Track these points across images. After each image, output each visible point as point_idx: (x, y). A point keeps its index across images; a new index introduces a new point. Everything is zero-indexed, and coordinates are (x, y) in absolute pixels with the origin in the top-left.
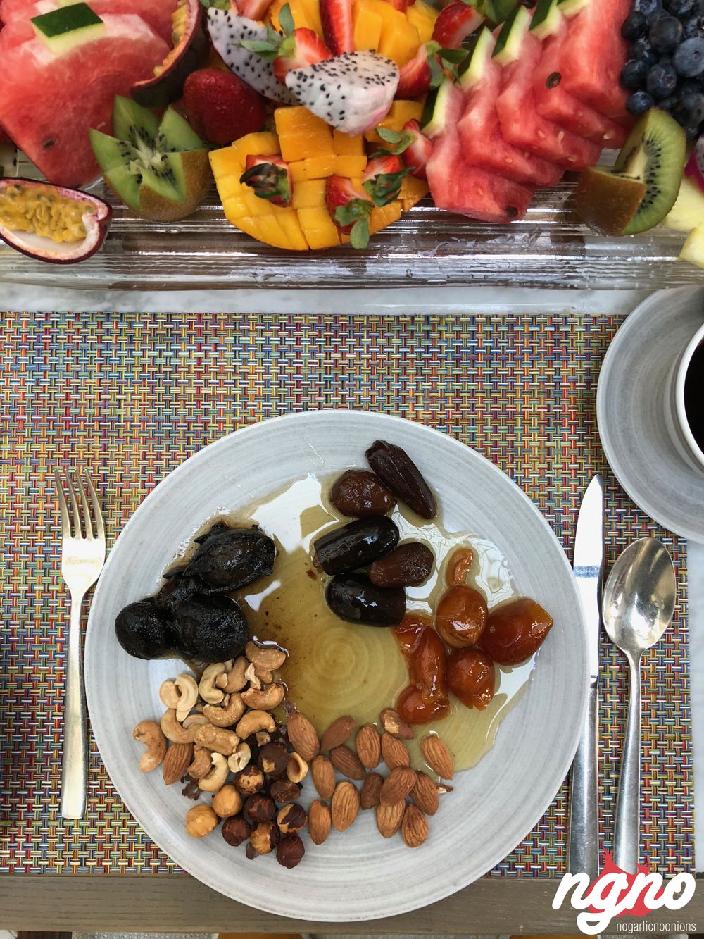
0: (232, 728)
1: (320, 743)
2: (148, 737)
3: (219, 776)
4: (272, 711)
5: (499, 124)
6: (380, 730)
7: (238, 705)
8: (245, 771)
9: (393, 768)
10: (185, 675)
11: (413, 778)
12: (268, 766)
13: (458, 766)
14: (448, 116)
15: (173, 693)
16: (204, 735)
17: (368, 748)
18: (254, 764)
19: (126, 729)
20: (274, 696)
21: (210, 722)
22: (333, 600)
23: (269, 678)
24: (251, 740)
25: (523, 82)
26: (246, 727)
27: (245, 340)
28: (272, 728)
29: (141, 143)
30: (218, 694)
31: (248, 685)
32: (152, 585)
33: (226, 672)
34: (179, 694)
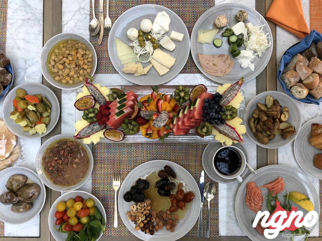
0: (142, 213)
1: (157, 215)
2: (129, 214)
3: (140, 221)
4: (149, 210)
5: (184, 123)
6: (166, 213)
7: (143, 209)
8: (144, 220)
9: (169, 219)
10: (134, 204)
11: (172, 221)
12: (148, 219)
13: (179, 219)
14: (176, 122)
15: (132, 207)
16: (138, 214)
17: (164, 216)
18: (146, 219)
19: (125, 213)
20: (149, 208)
21: (139, 212)
22: (159, 192)
23: (148, 205)
24: (145, 215)
25: (187, 117)
26: (145, 213)
27: (143, 146)
28: (149, 213)
29: (129, 124)
30: (140, 207)
31: (145, 206)
32: (129, 189)
33: (141, 204)
34: (134, 207)
